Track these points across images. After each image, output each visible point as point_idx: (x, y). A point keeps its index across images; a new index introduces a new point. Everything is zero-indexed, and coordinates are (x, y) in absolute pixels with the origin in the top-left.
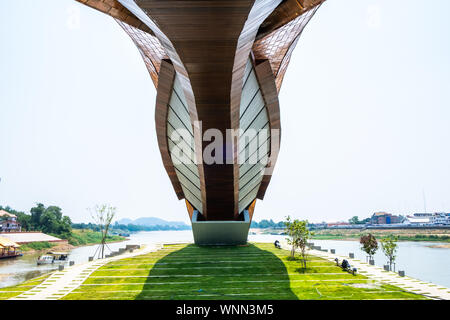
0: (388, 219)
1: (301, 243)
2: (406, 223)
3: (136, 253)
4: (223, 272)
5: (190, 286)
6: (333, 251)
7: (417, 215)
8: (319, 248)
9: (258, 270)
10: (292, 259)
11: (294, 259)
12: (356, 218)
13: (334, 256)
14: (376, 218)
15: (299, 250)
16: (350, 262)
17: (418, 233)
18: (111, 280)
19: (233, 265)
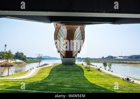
0: (112, 57)
1: (89, 64)
2: (116, 59)
3: (47, 66)
4: (70, 71)
5: (63, 74)
6: (96, 66)
7: (119, 57)
8: (93, 65)
9: (78, 70)
10: (86, 68)
11: (87, 68)
12: (103, 57)
13: (97, 67)
14: (109, 57)
15: (88, 66)
16: (100, 69)
17: (119, 61)
18: (44, 72)
19: (72, 69)
